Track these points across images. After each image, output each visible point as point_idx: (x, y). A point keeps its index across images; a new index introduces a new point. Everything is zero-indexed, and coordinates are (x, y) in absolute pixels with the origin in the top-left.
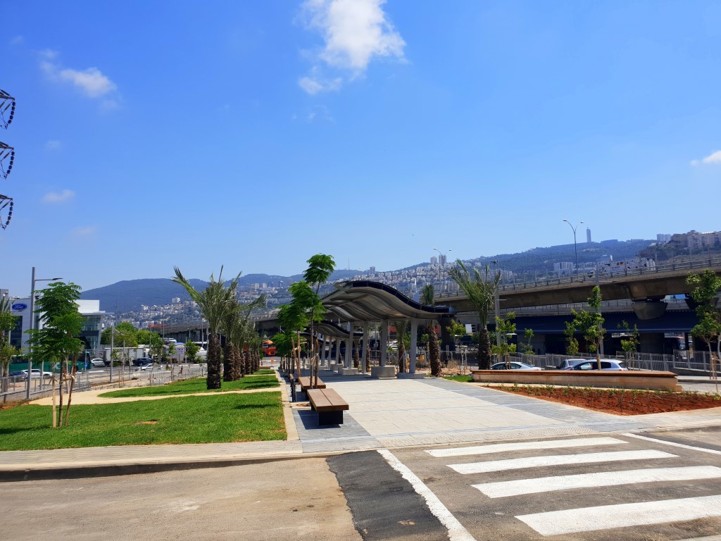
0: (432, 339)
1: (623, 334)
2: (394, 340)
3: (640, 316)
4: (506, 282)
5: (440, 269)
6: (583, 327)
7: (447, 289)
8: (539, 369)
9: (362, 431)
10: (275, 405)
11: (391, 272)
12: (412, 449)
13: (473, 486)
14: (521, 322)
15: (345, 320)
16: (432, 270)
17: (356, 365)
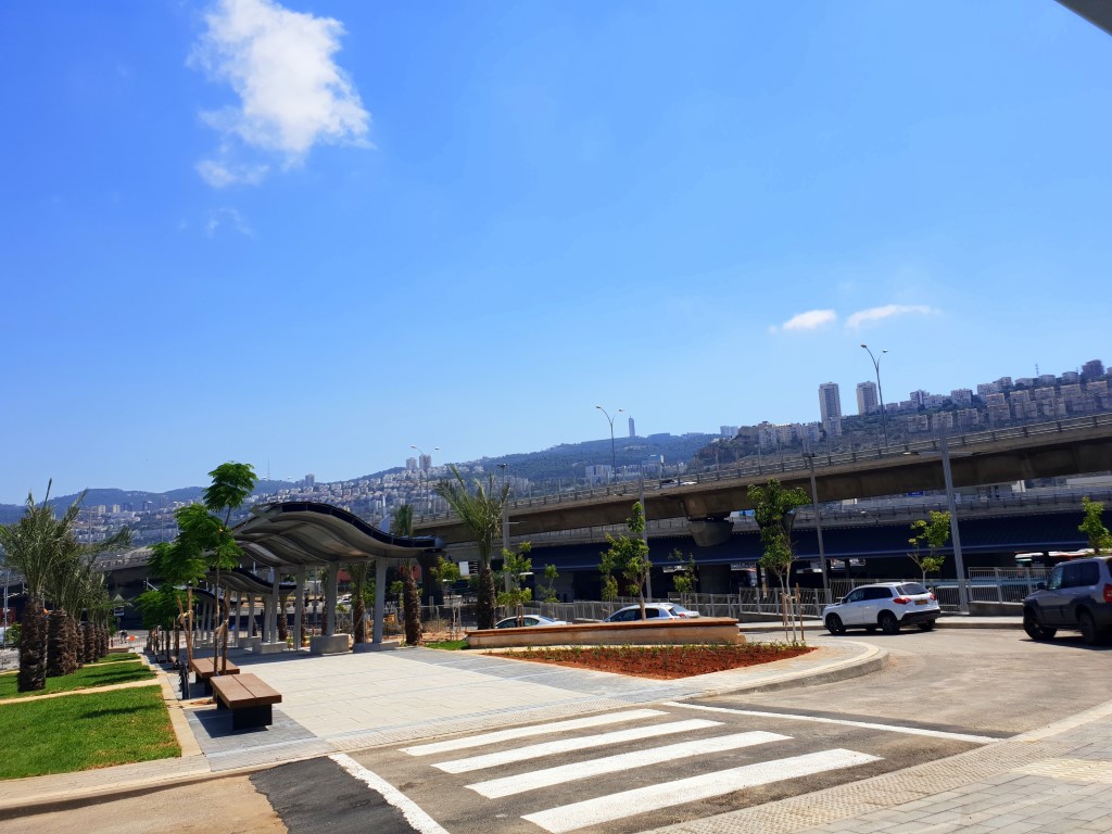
0: (407, 588)
1: (679, 568)
2: (345, 593)
3: (699, 542)
4: (520, 495)
5: (421, 477)
6: (621, 560)
7: (432, 509)
8: (563, 624)
9: (303, 733)
10: (153, 707)
11: (342, 483)
12: (380, 749)
13: (468, 787)
14: (539, 555)
15: (264, 563)
16: (408, 478)
17: (282, 637)
